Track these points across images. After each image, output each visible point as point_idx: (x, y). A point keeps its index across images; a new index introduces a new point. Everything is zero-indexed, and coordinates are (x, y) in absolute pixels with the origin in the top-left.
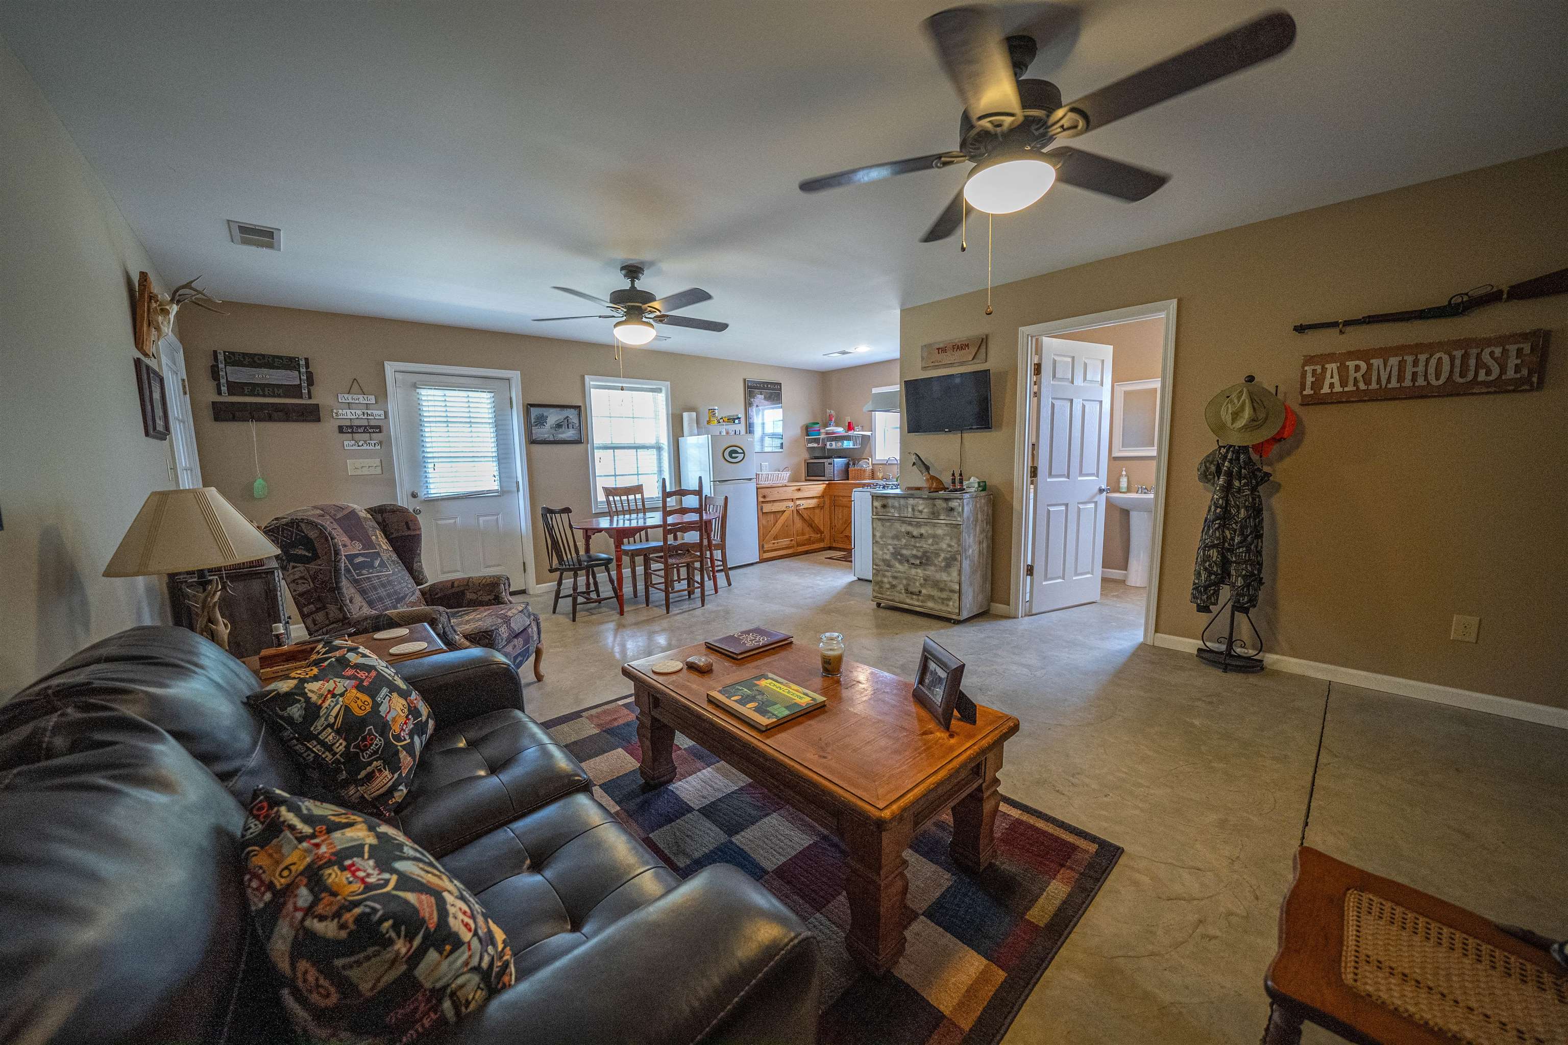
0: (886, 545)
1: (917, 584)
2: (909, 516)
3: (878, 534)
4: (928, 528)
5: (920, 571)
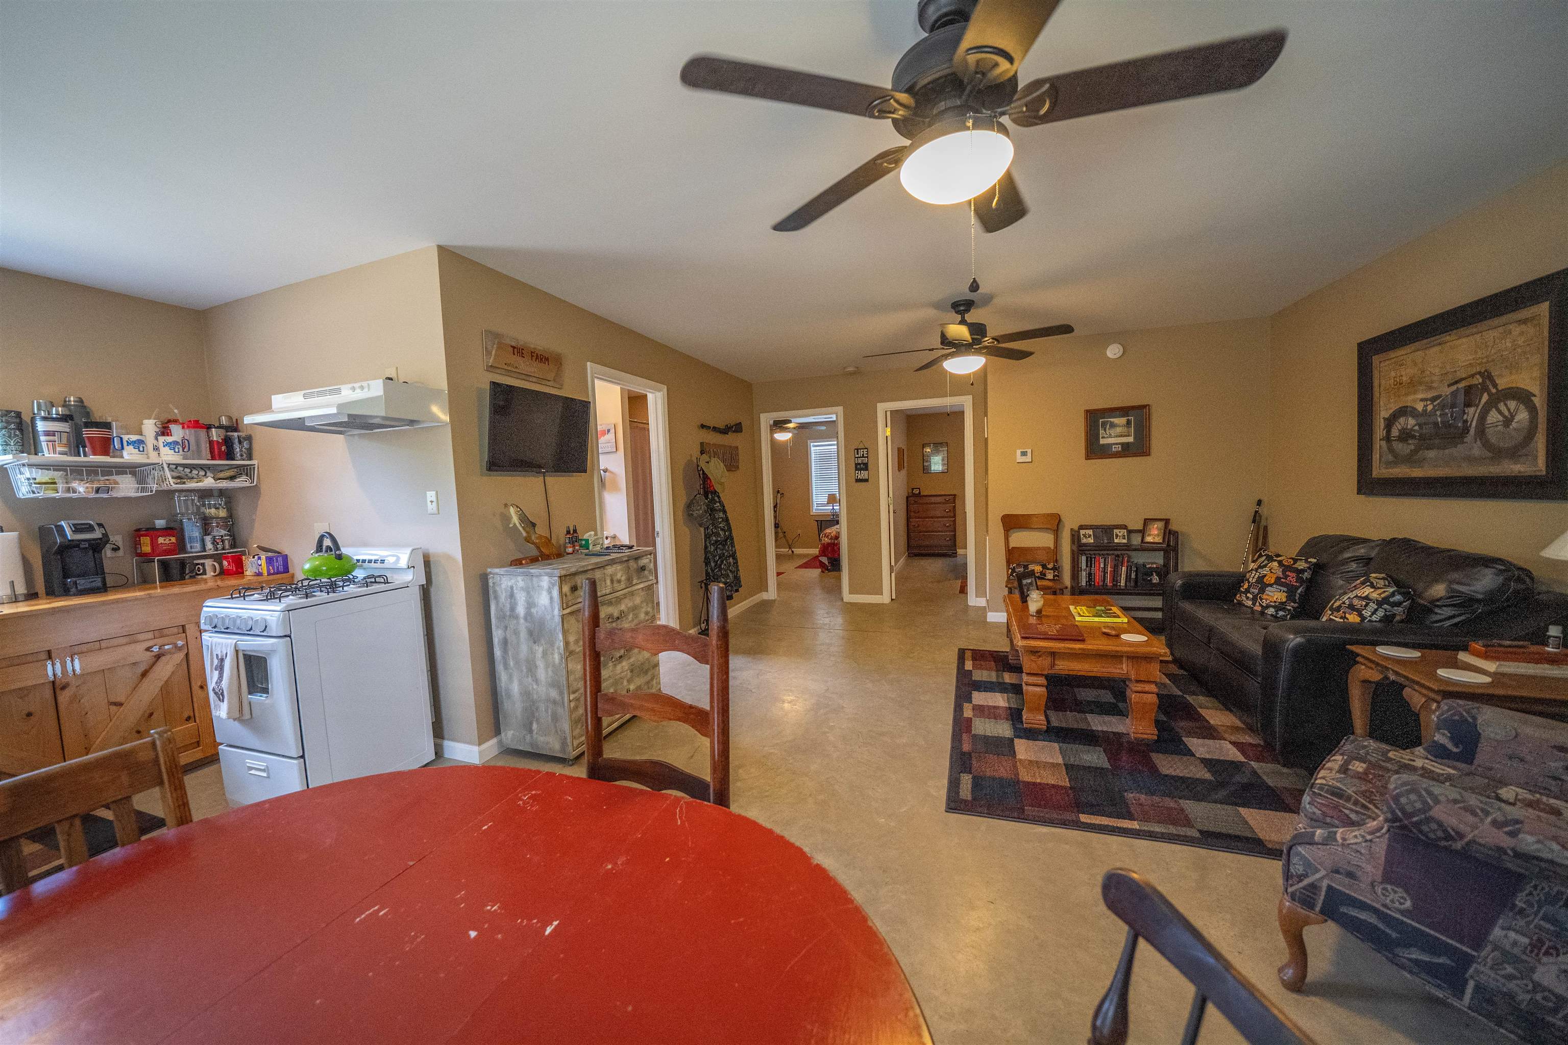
1: (625, 683)
2: (608, 591)
3: (571, 639)
4: (626, 601)
5: (625, 664)
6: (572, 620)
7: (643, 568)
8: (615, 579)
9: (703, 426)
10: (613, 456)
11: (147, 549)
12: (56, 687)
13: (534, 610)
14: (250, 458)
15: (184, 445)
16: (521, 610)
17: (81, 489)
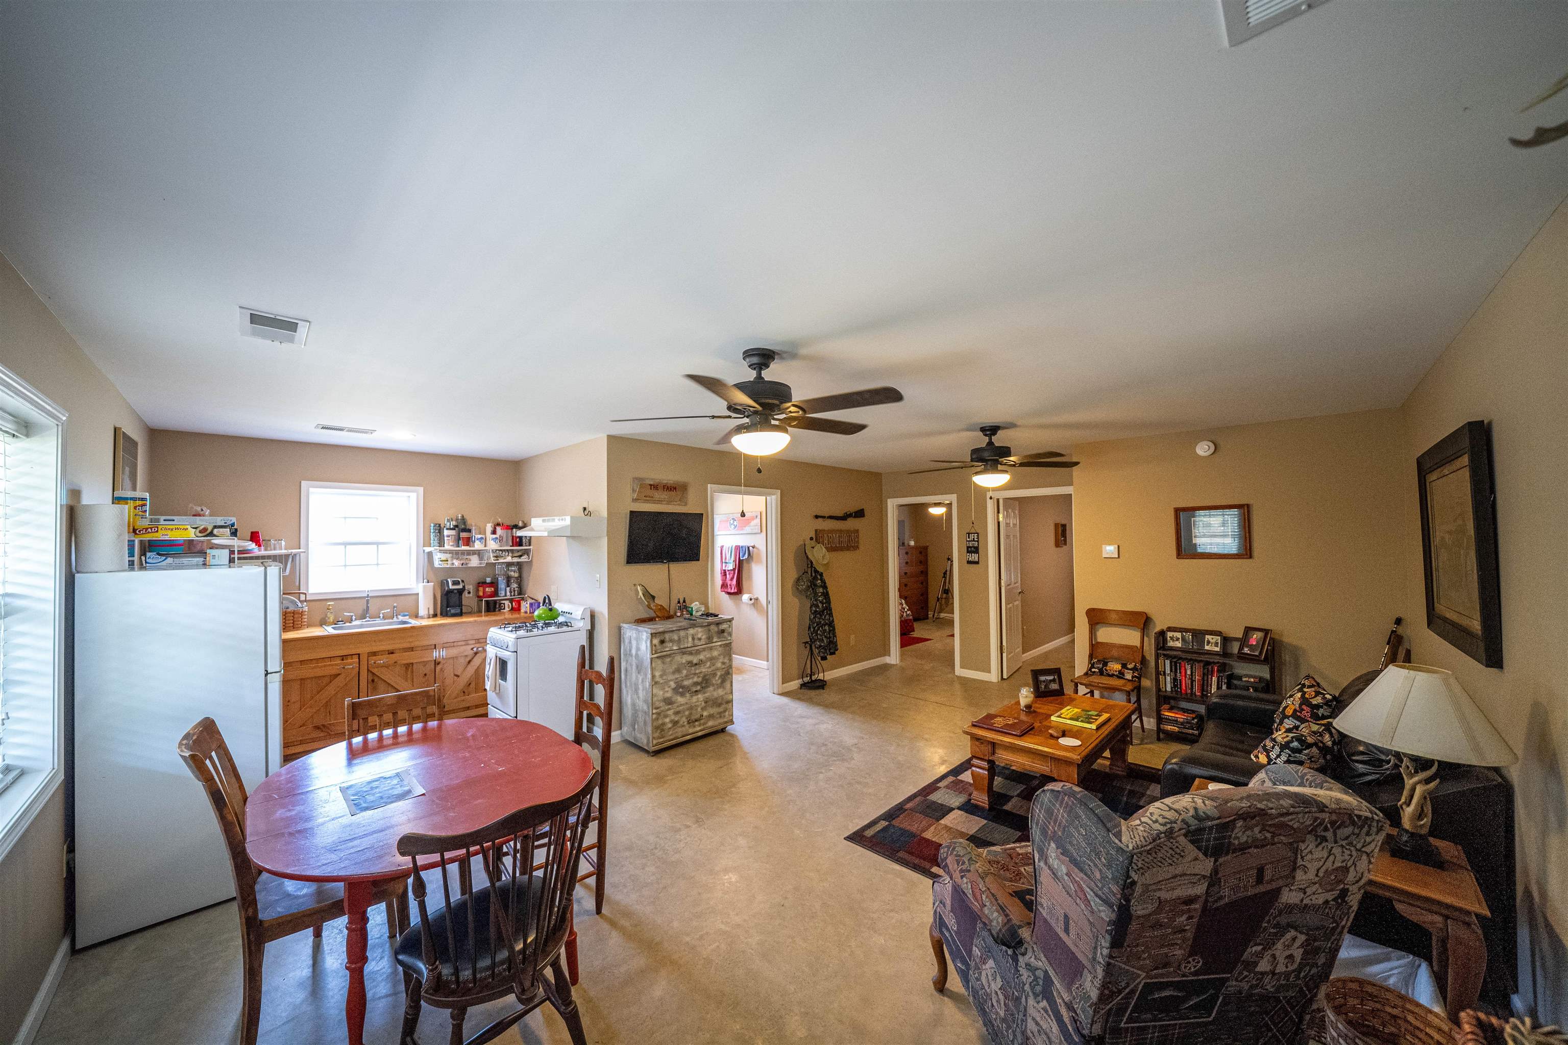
0: (667, 682)
1: (699, 709)
2: (689, 645)
3: (657, 674)
4: (706, 653)
5: (700, 697)
6: (659, 662)
7: (723, 631)
8: (696, 637)
9: (817, 517)
10: (758, 536)
11: (481, 594)
12: (437, 663)
13: (639, 653)
14: (530, 545)
15: (501, 539)
16: (634, 652)
17: (457, 563)
